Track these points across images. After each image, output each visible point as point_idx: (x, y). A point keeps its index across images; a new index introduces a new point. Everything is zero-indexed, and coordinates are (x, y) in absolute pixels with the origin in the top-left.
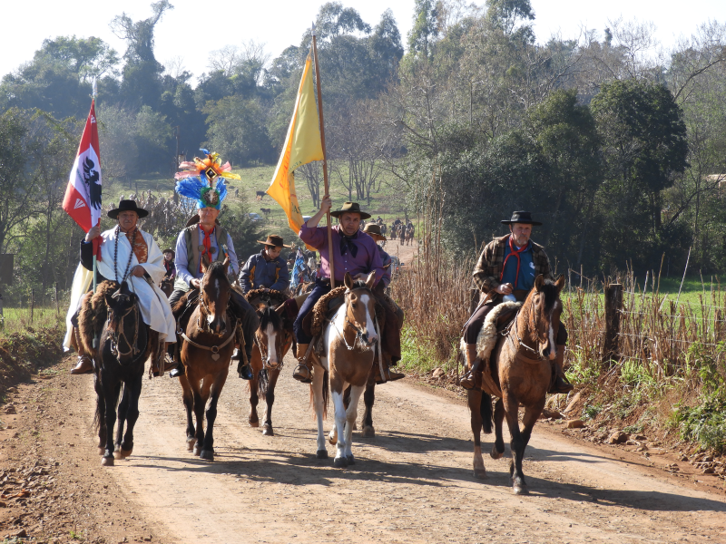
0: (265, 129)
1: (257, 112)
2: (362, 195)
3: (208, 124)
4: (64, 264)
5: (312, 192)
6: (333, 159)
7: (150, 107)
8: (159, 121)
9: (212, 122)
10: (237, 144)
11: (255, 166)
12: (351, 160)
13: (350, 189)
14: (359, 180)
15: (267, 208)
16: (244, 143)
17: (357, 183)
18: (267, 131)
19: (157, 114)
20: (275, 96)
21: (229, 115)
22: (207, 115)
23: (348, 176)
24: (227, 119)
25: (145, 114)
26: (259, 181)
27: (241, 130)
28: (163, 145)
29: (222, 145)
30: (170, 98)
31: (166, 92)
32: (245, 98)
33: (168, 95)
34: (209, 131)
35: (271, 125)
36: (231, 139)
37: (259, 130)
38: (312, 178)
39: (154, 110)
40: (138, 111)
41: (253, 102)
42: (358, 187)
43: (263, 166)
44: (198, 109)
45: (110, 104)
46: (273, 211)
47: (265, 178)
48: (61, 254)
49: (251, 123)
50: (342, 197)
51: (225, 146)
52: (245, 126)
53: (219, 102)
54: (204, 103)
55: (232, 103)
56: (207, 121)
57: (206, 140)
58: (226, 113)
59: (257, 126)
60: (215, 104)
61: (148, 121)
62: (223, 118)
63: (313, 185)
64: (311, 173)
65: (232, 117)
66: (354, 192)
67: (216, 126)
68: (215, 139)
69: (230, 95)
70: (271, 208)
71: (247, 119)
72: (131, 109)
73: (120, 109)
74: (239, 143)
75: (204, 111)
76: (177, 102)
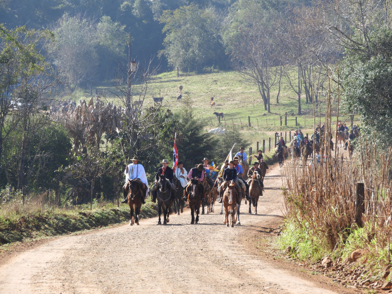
0: (219, 37)
1: (212, 21)
2: (311, 99)
3: (165, 33)
4: (16, 166)
5: (264, 96)
6: (282, 64)
7: (109, 18)
8: (118, 30)
9: (168, 30)
10: (193, 52)
11: (210, 72)
12: (300, 66)
13: (299, 93)
14: (308, 85)
15: (219, 112)
16: (199, 50)
17: (306, 88)
18: (221, 39)
19: (116, 24)
20: (230, 5)
21: (185, 24)
22: (164, 24)
23: (297, 81)
24: (183, 28)
25: (105, 24)
26: (214, 87)
27: (196, 38)
28: (122, 54)
29: (178, 52)
30: (129, 9)
31: (125, 3)
32: (200, 8)
33: (127, 6)
34: (166, 40)
35: (225, 33)
36: (187, 47)
37: (214, 38)
38: (262, 83)
39: (114, 20)
40: (98, 21)
41: (207, 11)
42: (307, 92)
43: (218, 72)
44: (155, 19)
45: (72, 15)
46: (226, 115)
47: (219, 83)
48: (14, 157)
49: (206, 31)
50: (292, 101)
51: (181, 53)
52: (200, 35)
53: (176, 12)
54: (161, 13)
55: (188, 12)
56: (163, 31)
57: (163, 48)
58: (182, 22)
59: (211, 35)
60: (172, 14)
61: (107, 31)
62: (180, 26)
63: (264, 90)
64: (262, 79)
65: (188, 25)
66: (303, 96)
67: (172, 34)
68: (172, 47)
69: (186, 5)
70: (224, 113)
71: (203, 27)
72: (92, 19)
73: (81, 20)
74: (195, 50)
75: (162, 20)
76: (136, 12)
